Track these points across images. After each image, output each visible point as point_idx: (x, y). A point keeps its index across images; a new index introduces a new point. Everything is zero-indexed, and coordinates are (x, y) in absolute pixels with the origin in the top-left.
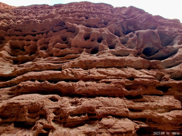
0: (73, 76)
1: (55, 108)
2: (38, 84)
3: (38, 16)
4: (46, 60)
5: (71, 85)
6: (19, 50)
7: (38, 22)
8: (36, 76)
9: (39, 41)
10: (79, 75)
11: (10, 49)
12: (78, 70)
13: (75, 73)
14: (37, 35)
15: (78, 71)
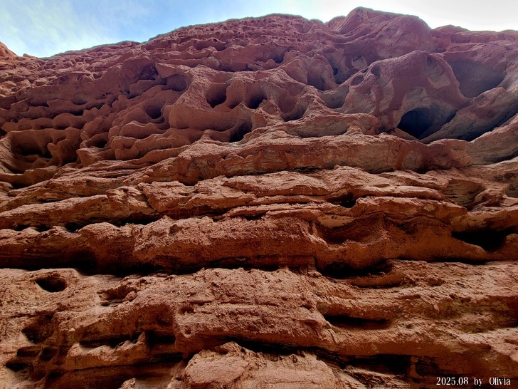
0: (143, 204)
1: (38, 313)
2: (29, 239)
3: (94, 65)
4: (89, 171)
5: (127, 234)
6: (36, 156)
7: (88, 75)
8: (34, 213)
9: (87, 126)
10: (161, 199)
11: (9, 154)
12: (162, 187)
13: (152, 195)
14: (86, 112)
15: (162, 189)
